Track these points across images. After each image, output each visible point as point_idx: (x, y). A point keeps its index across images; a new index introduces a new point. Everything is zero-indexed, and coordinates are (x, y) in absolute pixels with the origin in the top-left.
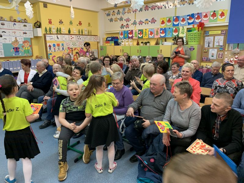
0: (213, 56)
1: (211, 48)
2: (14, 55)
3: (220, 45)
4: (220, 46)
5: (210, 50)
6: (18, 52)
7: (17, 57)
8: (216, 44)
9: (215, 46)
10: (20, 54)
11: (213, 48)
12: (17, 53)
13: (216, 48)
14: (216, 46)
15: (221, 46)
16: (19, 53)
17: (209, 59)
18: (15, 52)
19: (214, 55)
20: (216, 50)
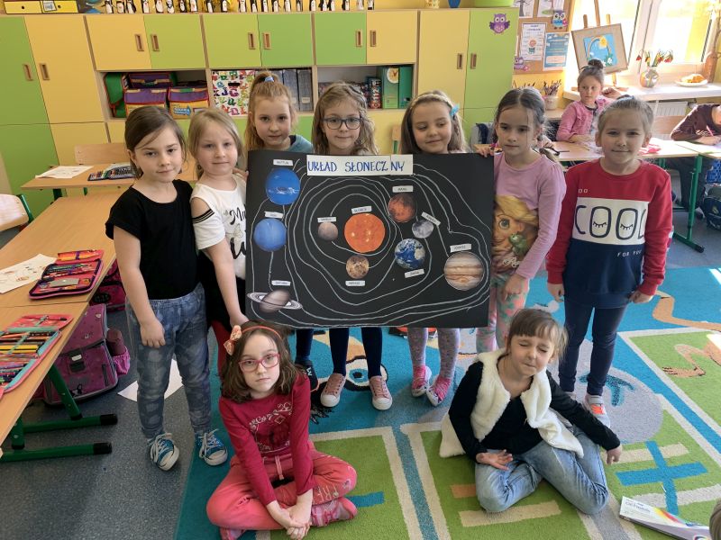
0: (532, 50)
1: (528, 21)
3: (555, 8)
4: (554, 12)
5: (526, 28)
8: (545, 6)
9: (540, 15)
11: (535, 20)
13: (542, 20)
14: (543, 12)
15: (560, 12)
17: (521, 61)
19: (536, 47)
20: (542, 27)
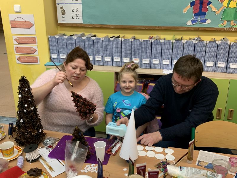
2: (190, 23)
6: (205, 14)
7: (198, 30)
10: (208, 21)
12: (199, 18)
16: (206, 17)
18: (196, 14)
